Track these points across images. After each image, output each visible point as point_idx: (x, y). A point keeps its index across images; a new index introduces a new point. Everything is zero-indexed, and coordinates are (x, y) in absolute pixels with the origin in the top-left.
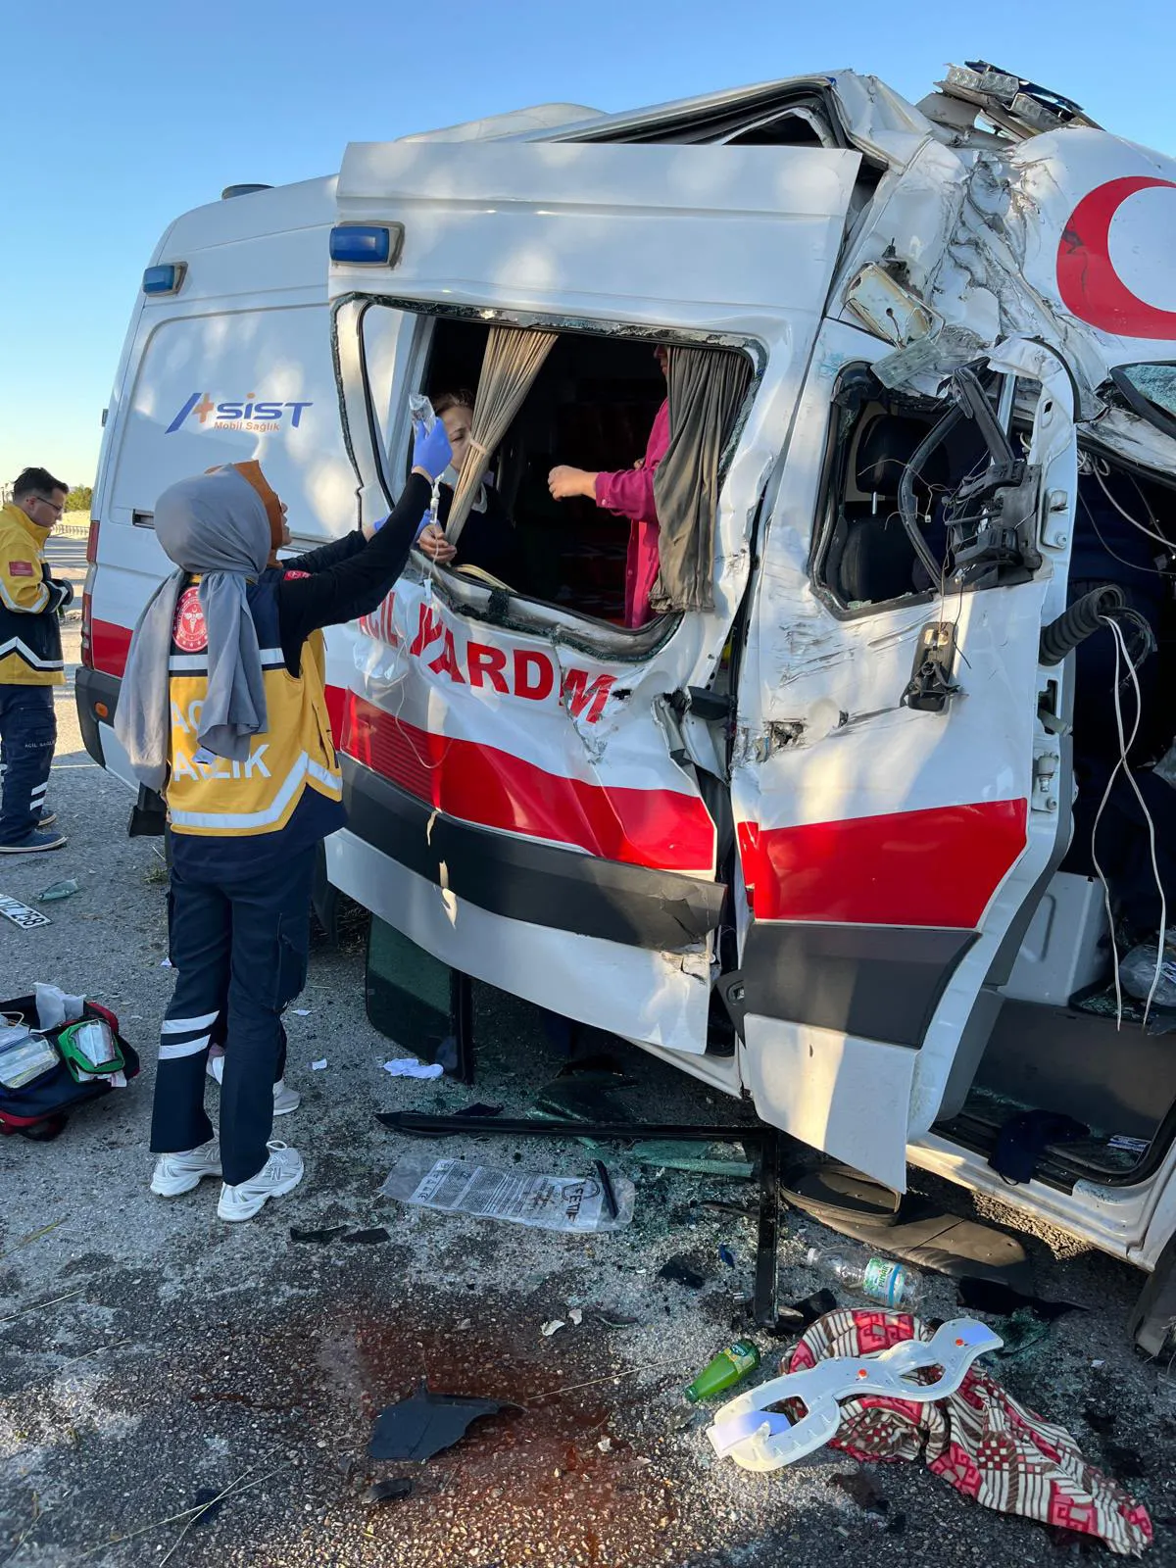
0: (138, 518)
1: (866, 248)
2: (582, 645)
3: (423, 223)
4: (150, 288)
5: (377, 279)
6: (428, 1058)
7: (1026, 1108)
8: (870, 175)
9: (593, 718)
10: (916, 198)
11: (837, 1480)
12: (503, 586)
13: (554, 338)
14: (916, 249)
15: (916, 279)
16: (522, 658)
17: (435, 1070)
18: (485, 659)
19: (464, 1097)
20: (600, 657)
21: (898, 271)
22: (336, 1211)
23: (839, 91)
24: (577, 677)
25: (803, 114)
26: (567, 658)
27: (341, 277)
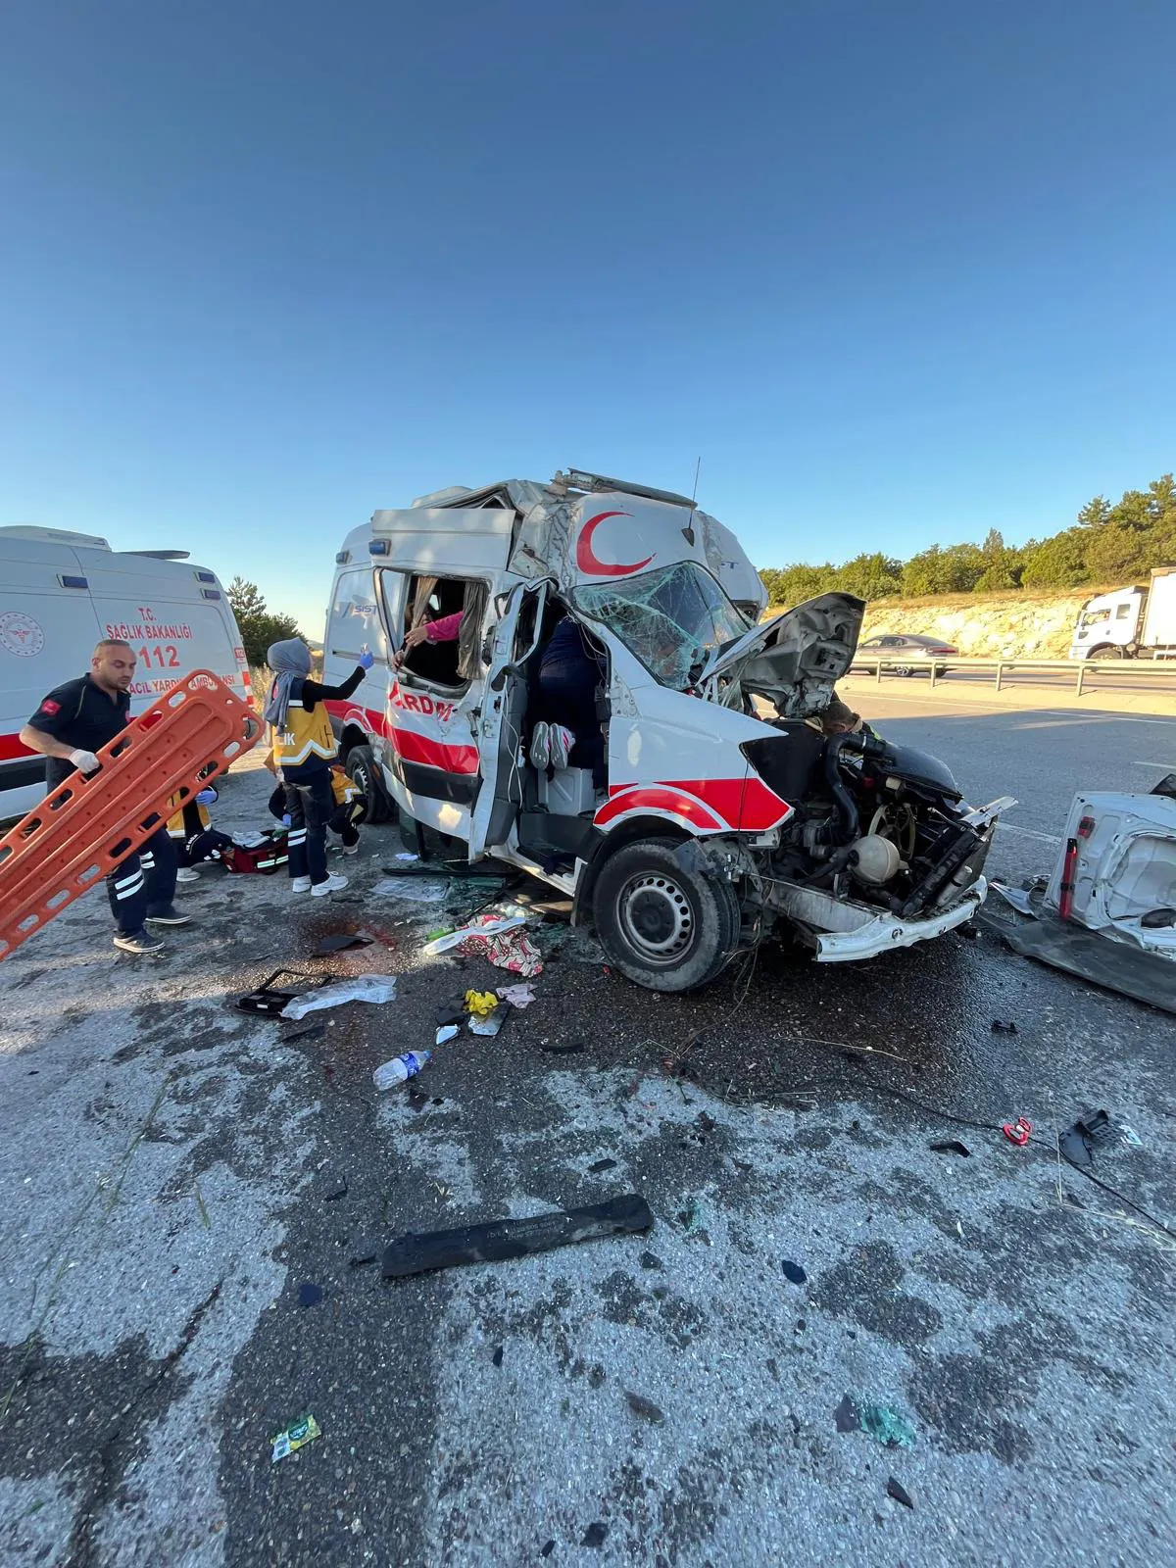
0: (334, 653)
1: (519, 545)
2: (438, 693)
3: (397, 539)
4: (339, 561)
5: (384, 560)
6: (414, 853)
7: (562, 851)
8: (519, 517)
9: (445, 720)
10: (534, 526)
11: (454, 959)
12: (413, 673)
13: (435, 581)
14: (536, 543)
15: (537, 555)
16: (422, 699)
17: (416, 857)
18: (410, 700)
19: (421, 865)
20: (447, 697)
21: (531, 553)
22: (353, 895)
23: (509, 489)
24: (440, 706)
25: (498, 498)
26: (434, 698)
27: (374, 560)
